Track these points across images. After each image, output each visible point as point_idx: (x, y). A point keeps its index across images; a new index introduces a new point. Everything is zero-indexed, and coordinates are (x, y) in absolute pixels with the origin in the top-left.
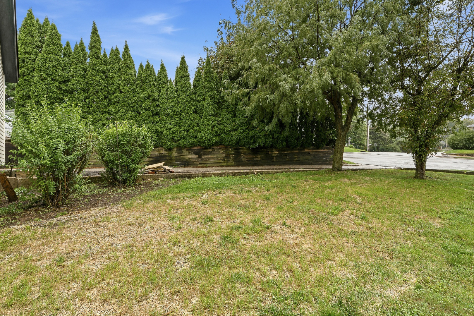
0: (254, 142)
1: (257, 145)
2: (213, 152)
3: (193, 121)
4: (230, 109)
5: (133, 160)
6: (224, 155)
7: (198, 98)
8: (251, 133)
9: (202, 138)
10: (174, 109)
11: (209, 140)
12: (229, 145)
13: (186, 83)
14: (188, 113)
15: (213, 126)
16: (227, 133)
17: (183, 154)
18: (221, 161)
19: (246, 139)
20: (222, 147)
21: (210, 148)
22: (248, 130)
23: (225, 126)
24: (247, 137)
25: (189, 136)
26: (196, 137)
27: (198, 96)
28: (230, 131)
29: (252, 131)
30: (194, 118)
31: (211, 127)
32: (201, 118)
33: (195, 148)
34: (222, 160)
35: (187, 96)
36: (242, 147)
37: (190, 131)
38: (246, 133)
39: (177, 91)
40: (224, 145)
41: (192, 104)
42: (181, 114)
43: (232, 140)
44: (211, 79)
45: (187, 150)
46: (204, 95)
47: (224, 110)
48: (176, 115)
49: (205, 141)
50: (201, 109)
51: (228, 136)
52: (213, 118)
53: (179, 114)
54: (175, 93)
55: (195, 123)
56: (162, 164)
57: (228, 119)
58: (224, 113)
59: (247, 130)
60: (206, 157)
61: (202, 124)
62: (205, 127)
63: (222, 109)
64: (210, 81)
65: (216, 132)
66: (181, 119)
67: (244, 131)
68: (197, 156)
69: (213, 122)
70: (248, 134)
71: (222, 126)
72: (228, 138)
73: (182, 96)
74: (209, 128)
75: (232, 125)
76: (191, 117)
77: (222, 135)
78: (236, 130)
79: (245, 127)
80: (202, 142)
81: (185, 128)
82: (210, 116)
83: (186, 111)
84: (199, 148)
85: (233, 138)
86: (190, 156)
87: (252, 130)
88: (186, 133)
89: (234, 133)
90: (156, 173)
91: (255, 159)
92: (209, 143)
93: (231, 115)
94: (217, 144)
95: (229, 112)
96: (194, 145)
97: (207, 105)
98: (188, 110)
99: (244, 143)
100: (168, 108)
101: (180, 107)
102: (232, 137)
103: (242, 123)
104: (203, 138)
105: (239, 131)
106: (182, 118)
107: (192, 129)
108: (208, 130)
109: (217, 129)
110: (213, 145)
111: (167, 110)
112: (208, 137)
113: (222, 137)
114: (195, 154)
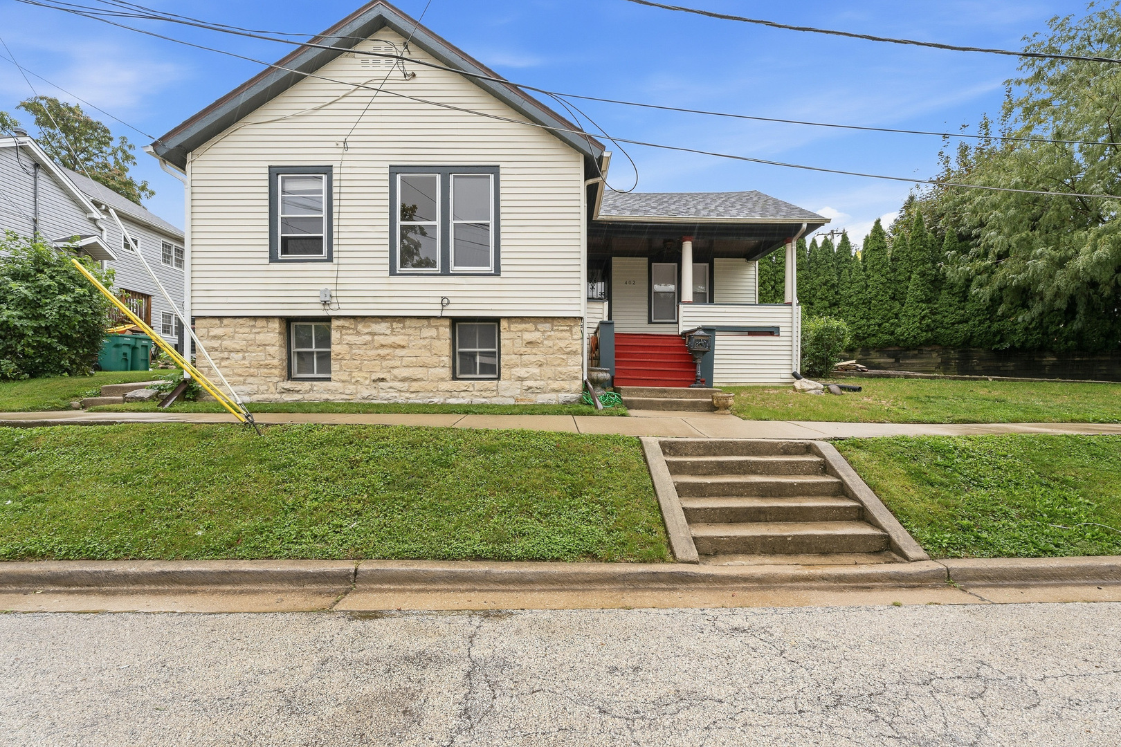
0: (1001, 341)
1: (1008, 345)
2: (921, 356)
3: (889, 311)
4: (956, 290)
5: (831, 354)
6: (939, 360)
7: (899, 278)
8: (996, 326)
9: (903, 335)
10: (860, 296)
11: (915, 337)
12: (950, 345)
13: (880, 258)
14: (882, 301)
15: (923, 318)
16: (946, 326)
17: (870, 357)
18: (933, 369)
19: (984, 336)
20: (938, 348)
21: (914, 349)
22: (991, 322)
23: (944, 317)
24: (986, 333)
25: (882, 333)
26: (892, 333)
27: (899, 274)
28: (953, 324)
29: (999, 323)
30: (890, 306)
31: (920, 319)
32: (903, 305)
33: (890, 349)
34: (936, 368)
35: (882, 276)
36: (976, 349)
37: (884, 324)
38: (986, 325)
39: (865, 270)
40: (940, 344)
41: (889, 288)
42: (870, 302)
43: (956, 338)
44: (922, 247)
45: (876, 351)
46: (909, 272)
47: (944, 292)
48: (863, 303)
49: (907, 338)
50: (902, 294)
51: (948, 332)
52: (924, 305)
53: (867, 302)
54: (863, 273)
55: (893, 313)
56: (854, 361)
57: (950, 306)
58: (944, 297)
59: (988, 321)
60: (907, 362)
61: (904, 315)
62: (909, 319)
63: (940, 290)
64: (920, 250)
65: (928, 326)
66: (870, 309)
67: (981, 322)
68: (893, 360)
69: (923, 311)
70: (990, 327)
71: (939, 317)
72: (950, 334)
73: (873, 277)
74: (916, 319)
75: (957, 315)
76: (886, 305)
77: (938, 330)
78: (966, 322)
79: (984, 317)
80: (903, 340)
81: (877, 320)
82: (918, 302)
83: (880, 298)
84: (897, 348)
85: (958, 335)
86: (882, 360)
87: (998, 321)
88: (877, 328)
89: (961, 326)
90: (846, 370)
91: (1002, 369)
92: (914, 342)
93: (958, 299)
94: (928, 342)
95: (953, 295)
96: (889, 344)
97: (914, 288)
98: (882, 295)
99: (981, 342)
100: (852, 295)
101: (870, 293)
102: (956, 332)
103: (978, 310)
104: (905, 334)
105: (971, 323)
106: (872, 308)
107: (887, 322)
108: (913, 323)
109: (930, 320)
110: (921, 344)
111: (850, 297)
112: (913, 334)
113: (938, 332)
114: (889, 357)
